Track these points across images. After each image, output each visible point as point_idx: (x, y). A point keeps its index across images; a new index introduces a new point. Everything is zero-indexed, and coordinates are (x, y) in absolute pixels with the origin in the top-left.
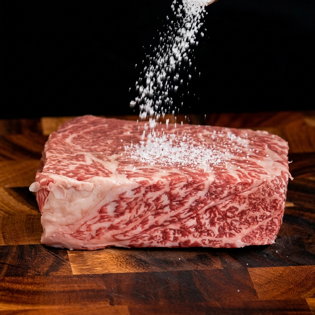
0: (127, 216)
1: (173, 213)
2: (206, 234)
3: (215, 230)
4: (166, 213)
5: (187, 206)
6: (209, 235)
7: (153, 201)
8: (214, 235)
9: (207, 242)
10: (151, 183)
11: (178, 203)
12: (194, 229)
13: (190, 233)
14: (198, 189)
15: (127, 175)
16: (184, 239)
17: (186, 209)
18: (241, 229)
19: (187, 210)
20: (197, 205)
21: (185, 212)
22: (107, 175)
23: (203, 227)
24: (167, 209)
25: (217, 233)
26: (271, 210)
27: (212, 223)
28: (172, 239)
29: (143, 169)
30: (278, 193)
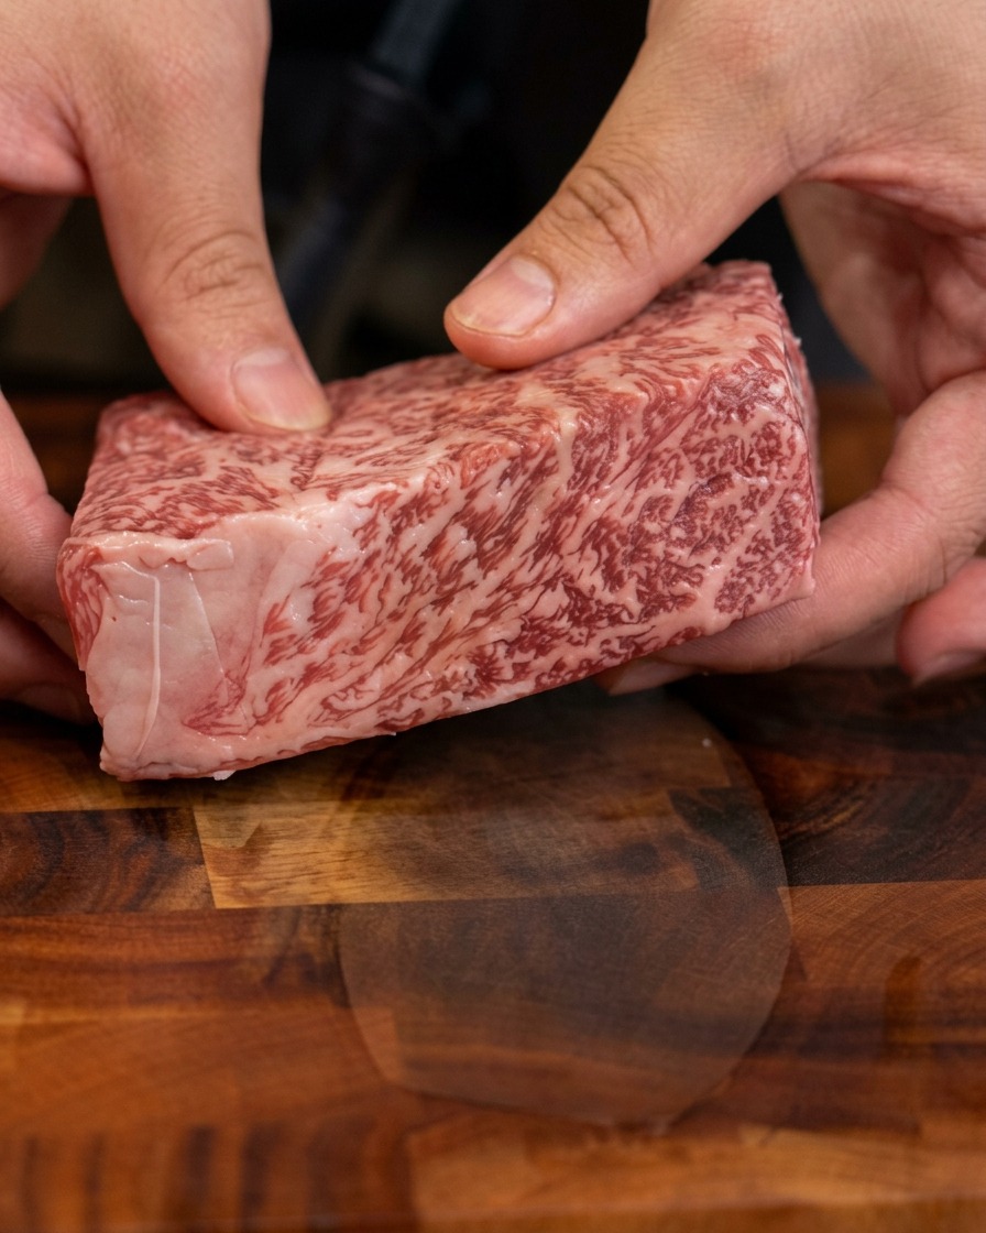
0: (352, 625)
1: (494, 578)
2: (604, 623)
3: (629, 597)
4: (472, 585)
5: (528, 538)
6: (615, 620)
7: (425, 554)
8: (631, 616)
9: (615, 646)
10: (405, 496)
11: (499, 538)
12: (566, 617)
13: (556, 635)
14: (542, 472)
15: (325, 490)
16: (544, 662)
17: (527, 551)
18: (703, 567)
19: (531, 555)
20: (556, 526)
21: (526, 561)
22: (266, 500)
23: (592, 603)
24: (471, 571)
25: (636, 607)
26: (766, 468)
27: (614, 579)
28: (508, 674)
29: (370, 458)
30: (769, 399)
